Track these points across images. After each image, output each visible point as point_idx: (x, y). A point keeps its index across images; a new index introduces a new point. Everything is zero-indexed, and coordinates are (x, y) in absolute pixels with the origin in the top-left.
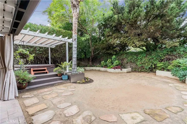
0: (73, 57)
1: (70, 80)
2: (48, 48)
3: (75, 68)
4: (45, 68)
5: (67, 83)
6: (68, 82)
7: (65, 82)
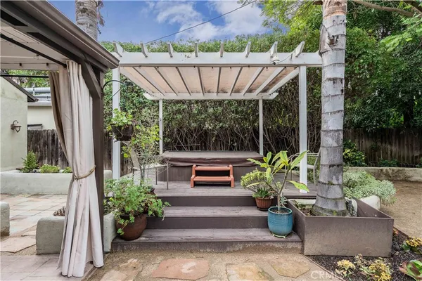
0: (324, 127)
1: (302, 242)
2: (258, 101)
3: (330, 184)
4: (230, 167)
5: (286, 250)
6: (290, 246)
7: (277, 245)
